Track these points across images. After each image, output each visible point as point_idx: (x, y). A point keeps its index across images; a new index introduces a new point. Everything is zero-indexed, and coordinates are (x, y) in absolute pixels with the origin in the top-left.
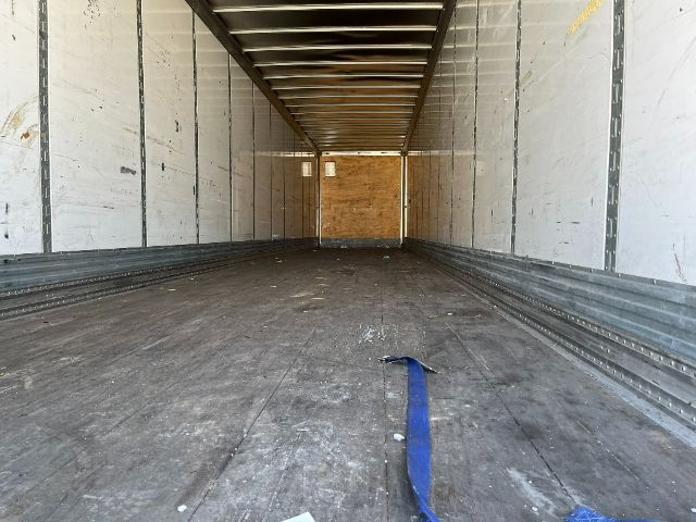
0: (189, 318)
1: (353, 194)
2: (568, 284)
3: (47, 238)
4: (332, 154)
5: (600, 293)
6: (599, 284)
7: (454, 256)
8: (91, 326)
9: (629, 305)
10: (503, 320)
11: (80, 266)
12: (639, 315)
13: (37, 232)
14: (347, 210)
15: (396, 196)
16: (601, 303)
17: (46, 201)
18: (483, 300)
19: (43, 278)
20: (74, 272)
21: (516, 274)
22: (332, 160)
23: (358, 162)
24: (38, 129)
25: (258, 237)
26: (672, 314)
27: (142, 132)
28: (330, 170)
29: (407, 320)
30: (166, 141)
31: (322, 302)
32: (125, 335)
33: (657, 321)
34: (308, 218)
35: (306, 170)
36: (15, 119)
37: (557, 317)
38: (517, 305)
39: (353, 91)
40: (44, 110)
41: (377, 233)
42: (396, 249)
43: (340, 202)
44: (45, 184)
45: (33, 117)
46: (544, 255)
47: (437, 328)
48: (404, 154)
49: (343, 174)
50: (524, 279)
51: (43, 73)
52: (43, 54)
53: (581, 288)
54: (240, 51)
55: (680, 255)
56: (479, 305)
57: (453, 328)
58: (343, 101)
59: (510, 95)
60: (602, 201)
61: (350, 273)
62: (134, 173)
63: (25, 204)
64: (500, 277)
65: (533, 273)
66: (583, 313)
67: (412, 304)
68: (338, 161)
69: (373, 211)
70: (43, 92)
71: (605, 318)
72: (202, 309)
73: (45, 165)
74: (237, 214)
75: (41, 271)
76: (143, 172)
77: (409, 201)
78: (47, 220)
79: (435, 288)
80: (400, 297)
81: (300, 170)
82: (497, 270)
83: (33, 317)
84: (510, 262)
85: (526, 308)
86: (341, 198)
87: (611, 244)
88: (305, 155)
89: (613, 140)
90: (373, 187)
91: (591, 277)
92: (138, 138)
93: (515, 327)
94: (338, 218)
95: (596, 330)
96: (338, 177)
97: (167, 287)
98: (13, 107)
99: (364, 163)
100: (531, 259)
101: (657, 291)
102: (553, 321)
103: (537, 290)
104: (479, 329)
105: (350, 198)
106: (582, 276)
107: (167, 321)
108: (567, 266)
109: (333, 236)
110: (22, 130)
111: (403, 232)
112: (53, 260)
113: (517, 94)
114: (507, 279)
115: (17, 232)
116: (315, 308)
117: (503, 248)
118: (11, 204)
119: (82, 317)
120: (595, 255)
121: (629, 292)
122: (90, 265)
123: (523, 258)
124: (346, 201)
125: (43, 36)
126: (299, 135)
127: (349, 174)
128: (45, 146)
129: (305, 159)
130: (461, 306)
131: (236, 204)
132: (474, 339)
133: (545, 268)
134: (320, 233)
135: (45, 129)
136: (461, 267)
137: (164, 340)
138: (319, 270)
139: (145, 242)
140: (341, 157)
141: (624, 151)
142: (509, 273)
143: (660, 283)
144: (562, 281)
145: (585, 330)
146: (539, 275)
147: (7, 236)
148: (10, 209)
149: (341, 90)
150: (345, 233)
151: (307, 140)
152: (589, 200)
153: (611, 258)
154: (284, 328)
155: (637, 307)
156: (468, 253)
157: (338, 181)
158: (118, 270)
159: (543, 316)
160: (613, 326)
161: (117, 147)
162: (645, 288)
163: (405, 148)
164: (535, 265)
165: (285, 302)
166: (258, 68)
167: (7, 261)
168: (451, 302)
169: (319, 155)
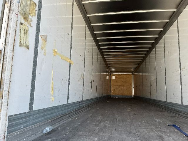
1: (119, 84)
4: (114, 74)
14: (118, 88)
15: (131, 85)
22: (114, 75)
28: (114, 77)
35: (108, 77)
41: (126, 94)
43: (116, 86)
48: (133, 74)
49: (117, 79)
59: (178, 71)
62: (91, 83)
68: (116, 75)
69: (125, 88)
81: (106, 78)
88: (107, 74)
90: (125, 82)
92: (91, 76)
94: (115, 90)
96: (115, 79)
99: (122, 76)
109: (114, 95)
110: (82, 77)
111: (133, 94)
113: (180, 71)
123: (186, 105)
124: (117, 86)
129: (107, 75)
134: (111, 94)
150: (118, 94)
157: (115, 81)
169: (111, 74)
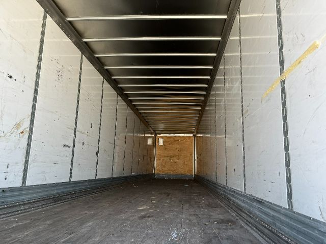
0: (87, 221)
1: (171, 153)
2: (272, 213)
3: (24, 178)
4: (162, 135)
5: (287, 220)
6: (286, 215)
7: (218, 188)
8: (38, 225)
9: (301, 229)
10: (242, 227)
11: (38, 192)
12: (305, 235)
13: (20, 176)
14: (168, 160)
15: (191, 155)
16: (288, 225)
17: (27, 162)
18: (233, 214)
19: (19, 198)
20: (35, 195)
21: (247, 203)
22: (162, 137)
23: (174, 139)
24: (28, 130)
25: (125, 175)
26: (321, 237)
27: (75, 129)
28: (161, 142)
29: (194, 225)
30: (86, 132)
31: (152, 213)
32: (53, 232)
33: (314, 239)
34: (150, 165)
35: (150, 142)
36: (18, 126)
37: (268, 229)
38: (248, 219)
39: (171, 110)
40: (32, 121)
41: (182, 172)
42: (191, 180)
43: (165, 156)
44: (28, 153)
45: (27, 124)
46: (260, 195)
47: (209, 231)
48: (195, 136)
49: (166, 144)
50: (251, 206)
51: (34, 106)
52: (35, 98)
53: (277, 215)
54: (123, 93)
55: (321, 207)
56: (230, 217)
57: (216, 231)
58: (167, 113)
59: (239, 119)
60: (284, 174)
61: (168, 195)
62: (69, 147)
63: (16, 163)
64: (240, 203)
65: (255, 203)
66: (280, 229)
67: (197, 216)
69: (180, 161)
70: (33, 113)
71: (290, 233)
72: (94, 215)
73: (29, 145)
74: (116, 164)
75: (19, 195)
76: (74, 146)
77: (197, 158)
78: (25, 170)
79: (209, 206)
80: (192, 211)
81: (147, 141)
82: (237, 198)
83: (12, 219)
84: (244, 196)
85: (252, 221)
86: (165, 155)
87: (290, 196)
88: (149, 135)
89: (285, 147)
90: (180, 150)
91: (282, 211)
92: (73, 131)
93: (248, 231)
94: (164, 164)
95: (286, 239)
96: (164, 145)
97: (79, 201)
98: (18, 121)
99: (176, 139)
100: (253, 196)
101: (313, 224)
102: (266, 231)
103: (257, 213)
104: (230, 233)
105: (170, 155)
106: (278, 210)
107: (76, 223)
108: (271, 203)
109: (161, 173)
110: (21, 130)
111: (194, 171)
112: (25, 190)
113: (243, 119)
114: (243, 205)
115: (11, 177)
116: (149, 217)
117: (240, 189)
118: (10, 164)
119: (35, 220)
120: (283, 200)
121: (300, 222)
122: (43, 191)
123: (250, 195)
124: (168, 156)
125: (36, 90)
126: (147, 127)
127: (170, 144)
128: (30, 137)
129: (149, 137)
130: (221, 217)
131: (116, 160)
132: (227, 239)
133: (260, 202)
134: (155, 171)
135: (31, 129)
136: (222, 194)
137: (72, 235)
138: (153, 193)
139: (70, 179)
140: (166, 137)
141: (291, 152)
142: (243, 201)
143: (314, 220)
144: (268, 211)
145: (282, 239)
146: (258, 205)
147: (6, 179)
148: (9, 166)
149: (166, 109)
150: (167, 172)
151: (151, 129)
152: (278, 172)
153: (290, 203)
154: (132, 229)
155: (304, 231)
156: (224, 188)
157: (164, 147)
158: (56, 193)
159: (261, 227)
160: (295, 239)
161: (63, 136)
162: (307, 221)
163: (195, 133)
164: (255, 200)
165: (135, 212)
166: (130, 100)
167: (3, 191)
168: (217, 214)
169: (156, 135)
